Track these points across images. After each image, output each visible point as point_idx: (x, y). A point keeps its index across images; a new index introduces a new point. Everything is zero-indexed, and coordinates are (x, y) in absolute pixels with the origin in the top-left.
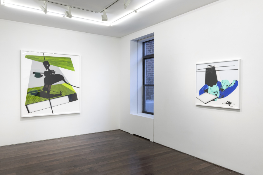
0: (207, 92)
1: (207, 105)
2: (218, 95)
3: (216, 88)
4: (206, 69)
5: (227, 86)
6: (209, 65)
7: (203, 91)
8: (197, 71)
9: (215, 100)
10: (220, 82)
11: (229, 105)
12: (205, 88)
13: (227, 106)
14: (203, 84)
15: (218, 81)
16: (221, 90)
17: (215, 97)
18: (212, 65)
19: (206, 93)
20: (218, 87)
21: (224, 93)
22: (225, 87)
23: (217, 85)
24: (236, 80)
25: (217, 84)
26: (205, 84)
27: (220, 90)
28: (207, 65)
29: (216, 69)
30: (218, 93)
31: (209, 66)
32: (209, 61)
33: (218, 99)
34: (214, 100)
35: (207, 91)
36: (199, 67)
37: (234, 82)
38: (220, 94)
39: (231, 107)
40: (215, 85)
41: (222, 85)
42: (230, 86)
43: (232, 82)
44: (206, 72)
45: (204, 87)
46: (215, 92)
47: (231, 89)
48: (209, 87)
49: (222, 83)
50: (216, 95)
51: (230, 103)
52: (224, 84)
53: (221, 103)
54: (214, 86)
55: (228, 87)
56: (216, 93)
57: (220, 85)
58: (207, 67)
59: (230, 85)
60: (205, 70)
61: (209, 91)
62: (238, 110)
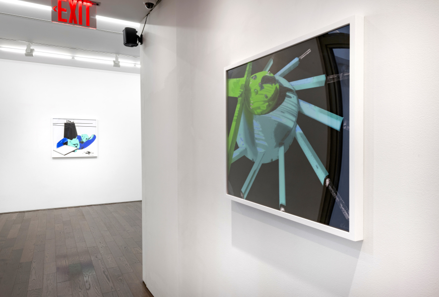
0: (67, 145)
1: (66, 156)
2: (79, 147)
3: (75, 141)
4: (65, 124)
7: (61, 144)
8: (54, 124)
10: (80, 136)
12: (65, 141)
13: (87, 155)
14: (62, 137)
15: (78, 135)
16: (81, 142)
17: (76, 148)
18: (72, 121)
19: (65, 146)
20: (78, 140)
21: (84, 145)
22: (84, 140)
24: (94, 135)
25: (77, 138)
26: (64, 137)
27: (80, 143)
28: (66, 120)
29: (76, 125)
30: (78, 145)
31: (68, 122)
32: (71, 117)
33: (78, 150)
34: (74, 151)
36: (56, 121)
38: (80, 146)
39: (91, 155)
40: (75, 138)
41: (82, 138)
43: (90, 136)
44: (65, 126)
45: (63, 140)
47: (89, 142)
48: (69, 140)
50: (76, 147)
51: (89, 153)
52: (84, 137)
53: (82, 153)
55: (87, 140)
56: (76, 145)
57: (80, 138)
58: (66, 122)
59: (89, 138)
60: (64, 125)
61: (69, 143)
62: (96, 157)
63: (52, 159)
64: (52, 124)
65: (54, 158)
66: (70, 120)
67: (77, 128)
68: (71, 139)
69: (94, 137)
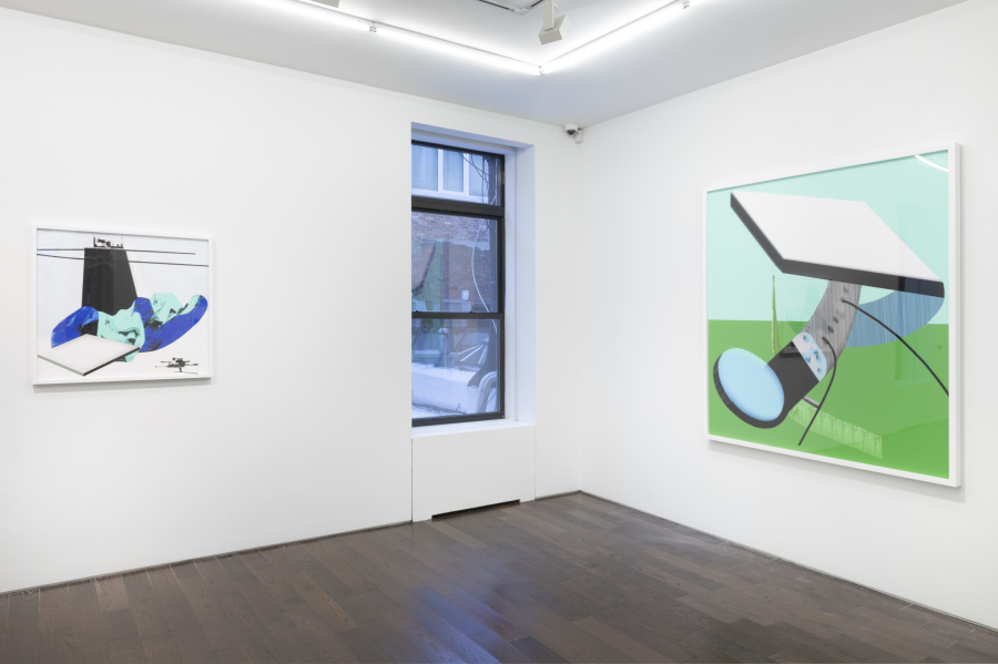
0: (94, 333)
1: (89, 378)
2: (141, 341)
3: (129, 318)
4: (87, 251)
5: (172, 311)
6: (103, 241)
7: (73, 328)
8: (42, 252)
9: (127, 358)
10: (147, 301)
11: (178, 369)
12: (83, 320)
13: (174, 373)
14: (75, 303)
15: (139, 295)
16: (151, 325)
17: (130, 347)
18: (115, 242)
19: (87, 338)
20: (137, 316)
21: (159, 334)
22: (163, 316)
23: (135, 310)
24: (201, 297)
25: (133, 307)
26: (84, 303)
27: (146, 325)
28: (91, 237)
29: (131, 256)
30: (137, 335)
31: (100, 244)
32: (115, 229)
33: (137, 354)
34: (122, 358)
35: (92, 329)
36: (49, 241)
37: (195, 301)
38: (148, 337)
39: (187, 372)
40: (127, 307)
41: (155, 308)
42: (184, 313)
43: (187, 302)
44: (87, 262)
45: (79, 315)
46: (125, 334)
47: (183, 323)
48: (102, 316)
49: (152, 303)
50: (132, 341)
51: (181, 363)
52: (163, 305)
53: (152, 364)
54: (121, 312)
55: (174, 315)
56: (132, 336)
57: (145, 308)
58: (91, 246)
59: (181, 310)
60: (82, 254)
61: (101, 327)
62: (204, 380)
63: (32, 389)
64: (36, 252)
65: (40, 387)
66: (107, 239)
67: (134, 268)
68: (112, 312)
69: (202, 303)
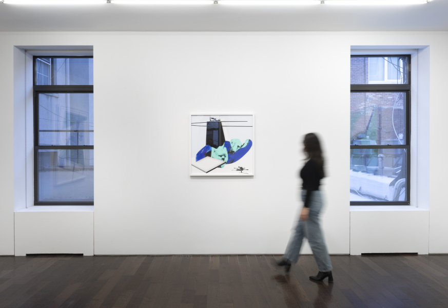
0: (210, 156)
1: (209, 174)
2: (226, 159)
3: (222, 150)
4: (208, 123)
5: (238, 146)
6: (213, 118)
7: (203, 154)
8: (193, 124)
9: (222, 166)
10: (229, 142)
11: (240, 172)
12: (207, 150)
13: (239, 173)
14: (203, 144)
15: (226, 140)
16: (230, 152)
17: (223, 162)
18: (217, 118)
19: (207, 158)
20: (225, 148)
21: (234, 156)
22: (235, 149)
23: (225, 146)
24: (250, 140)
25: (224, 145)
26: (207, 144)
27: (228, 152)
28: (209, 117)
29: (223, 124)
30: (225, 157)
31: (212, 120)
32: (217, 112)
33: (225, 165)
34: (220, 166)
35: (209, 154)
36: (196, 120)
37: (247, 142)
38: (229, 158)
39: (244, 173)
40: (222, 145)
41: (232, 145)
42: (242, 147)
43: (243, 142)
44: (208, 126)
45: (205, 148)
46: (221, 156)
47: (243, 151)
48: (213, 149)
49: (231, 143)
50: (223, 159)
51: (242, 169)
52: (235, 144)
53: (230, 169)
54: (220, 147)
55: (239, 148)
56: (223, 157)
57: (228, 145)
58: (209, 121)
59: (242, 146)
60: (206, 124)
61: (213, 153)
62: (251, 177)
63: (190, 178)
64: (191, 124)
65: (193, 177)
67: (223, 128)
68: (216, 147)
69: (250, 144)
